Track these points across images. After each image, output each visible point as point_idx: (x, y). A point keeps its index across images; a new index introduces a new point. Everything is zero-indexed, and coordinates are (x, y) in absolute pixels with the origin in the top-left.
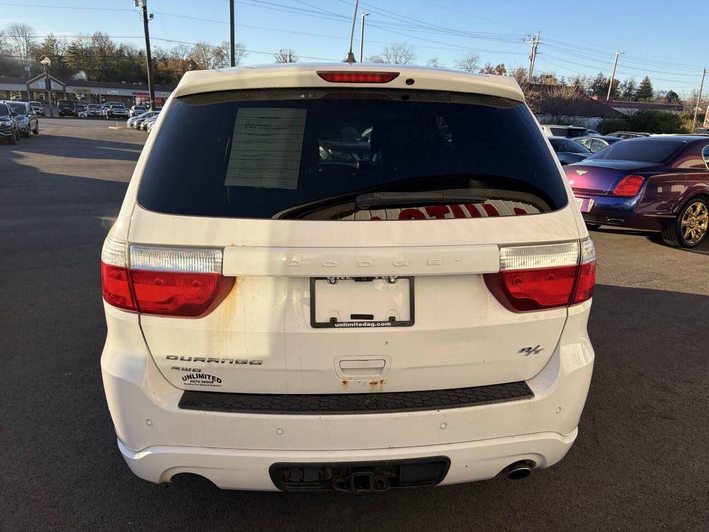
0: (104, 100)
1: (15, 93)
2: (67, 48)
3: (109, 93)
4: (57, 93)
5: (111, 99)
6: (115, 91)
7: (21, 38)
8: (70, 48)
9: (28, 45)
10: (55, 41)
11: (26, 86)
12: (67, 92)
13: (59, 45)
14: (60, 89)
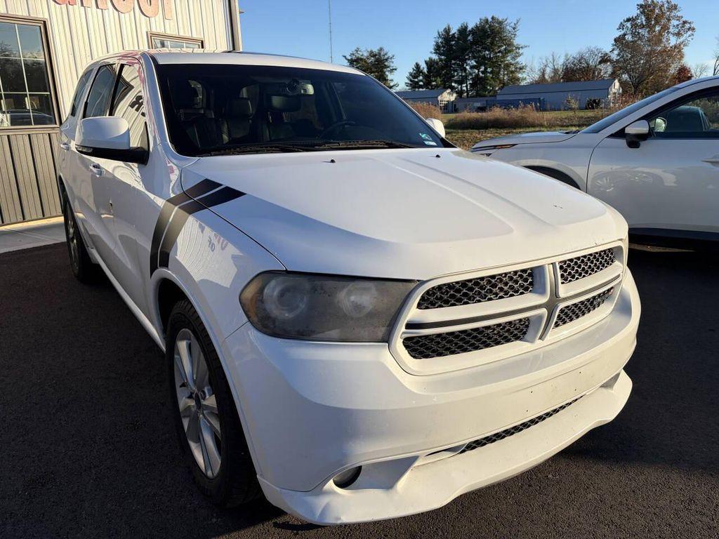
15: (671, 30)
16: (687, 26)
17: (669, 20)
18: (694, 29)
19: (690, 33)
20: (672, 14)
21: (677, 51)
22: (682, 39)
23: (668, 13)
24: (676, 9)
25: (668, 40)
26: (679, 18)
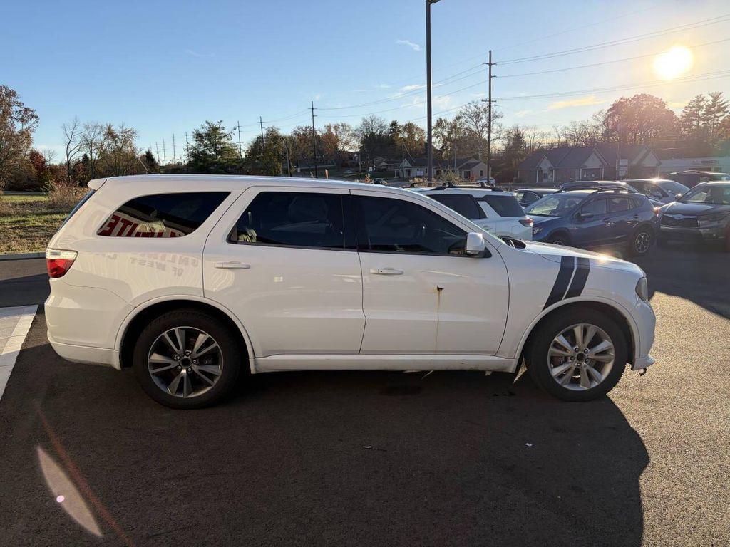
15: (14, 115)
16: (30, 113)
17: (10, 106)
18: (37, 117)
19: (34, 120)
20: (12, 100)
21: (26, 136)
22: (27, 125)
23: (8, 98)
24: (14, 95)
25: (13, 125)
26: (20, 105)
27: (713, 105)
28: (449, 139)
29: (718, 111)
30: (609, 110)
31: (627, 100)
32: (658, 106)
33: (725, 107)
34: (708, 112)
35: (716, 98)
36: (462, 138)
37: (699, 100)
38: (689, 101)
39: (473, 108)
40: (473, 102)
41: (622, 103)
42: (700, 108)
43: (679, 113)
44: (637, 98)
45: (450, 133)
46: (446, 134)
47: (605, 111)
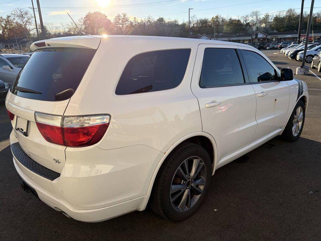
0: (283, 40)
1: (246, 40)
2: (273, 18)
3: (286, 37)
4: (263, 39)
5: (287, 39)
6: (289, 36)
7: (255, 16)
8: (275, 18)
9: (257, 19)
10: (268, 15)
11: (251, 37)
12: (267, 38)
13: (270, 17)
14: (264, 37)
27: (124, 19)
28: (6, 28)
29: (126, 21)
30: (85, 18)
31: (92, 13)
32: (104, 18)
33: (128, 20)
34: (123, 22)
35: (125, 16)
36: (14, 28)
37: (119, 16)
38: (115, 17)
39: (19, 12)
40: (18, 8)
41: (89, 15)
42: (120, 19)
43: (112, 21)
44: (95, 13)
45: (6, 25)
46: (4, 25)
47: (83, 18)
